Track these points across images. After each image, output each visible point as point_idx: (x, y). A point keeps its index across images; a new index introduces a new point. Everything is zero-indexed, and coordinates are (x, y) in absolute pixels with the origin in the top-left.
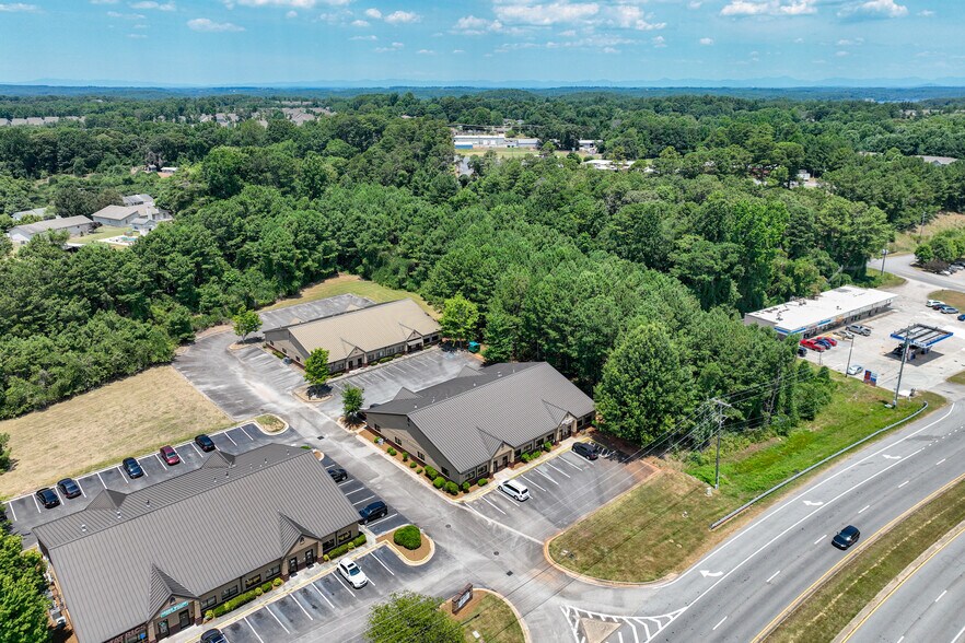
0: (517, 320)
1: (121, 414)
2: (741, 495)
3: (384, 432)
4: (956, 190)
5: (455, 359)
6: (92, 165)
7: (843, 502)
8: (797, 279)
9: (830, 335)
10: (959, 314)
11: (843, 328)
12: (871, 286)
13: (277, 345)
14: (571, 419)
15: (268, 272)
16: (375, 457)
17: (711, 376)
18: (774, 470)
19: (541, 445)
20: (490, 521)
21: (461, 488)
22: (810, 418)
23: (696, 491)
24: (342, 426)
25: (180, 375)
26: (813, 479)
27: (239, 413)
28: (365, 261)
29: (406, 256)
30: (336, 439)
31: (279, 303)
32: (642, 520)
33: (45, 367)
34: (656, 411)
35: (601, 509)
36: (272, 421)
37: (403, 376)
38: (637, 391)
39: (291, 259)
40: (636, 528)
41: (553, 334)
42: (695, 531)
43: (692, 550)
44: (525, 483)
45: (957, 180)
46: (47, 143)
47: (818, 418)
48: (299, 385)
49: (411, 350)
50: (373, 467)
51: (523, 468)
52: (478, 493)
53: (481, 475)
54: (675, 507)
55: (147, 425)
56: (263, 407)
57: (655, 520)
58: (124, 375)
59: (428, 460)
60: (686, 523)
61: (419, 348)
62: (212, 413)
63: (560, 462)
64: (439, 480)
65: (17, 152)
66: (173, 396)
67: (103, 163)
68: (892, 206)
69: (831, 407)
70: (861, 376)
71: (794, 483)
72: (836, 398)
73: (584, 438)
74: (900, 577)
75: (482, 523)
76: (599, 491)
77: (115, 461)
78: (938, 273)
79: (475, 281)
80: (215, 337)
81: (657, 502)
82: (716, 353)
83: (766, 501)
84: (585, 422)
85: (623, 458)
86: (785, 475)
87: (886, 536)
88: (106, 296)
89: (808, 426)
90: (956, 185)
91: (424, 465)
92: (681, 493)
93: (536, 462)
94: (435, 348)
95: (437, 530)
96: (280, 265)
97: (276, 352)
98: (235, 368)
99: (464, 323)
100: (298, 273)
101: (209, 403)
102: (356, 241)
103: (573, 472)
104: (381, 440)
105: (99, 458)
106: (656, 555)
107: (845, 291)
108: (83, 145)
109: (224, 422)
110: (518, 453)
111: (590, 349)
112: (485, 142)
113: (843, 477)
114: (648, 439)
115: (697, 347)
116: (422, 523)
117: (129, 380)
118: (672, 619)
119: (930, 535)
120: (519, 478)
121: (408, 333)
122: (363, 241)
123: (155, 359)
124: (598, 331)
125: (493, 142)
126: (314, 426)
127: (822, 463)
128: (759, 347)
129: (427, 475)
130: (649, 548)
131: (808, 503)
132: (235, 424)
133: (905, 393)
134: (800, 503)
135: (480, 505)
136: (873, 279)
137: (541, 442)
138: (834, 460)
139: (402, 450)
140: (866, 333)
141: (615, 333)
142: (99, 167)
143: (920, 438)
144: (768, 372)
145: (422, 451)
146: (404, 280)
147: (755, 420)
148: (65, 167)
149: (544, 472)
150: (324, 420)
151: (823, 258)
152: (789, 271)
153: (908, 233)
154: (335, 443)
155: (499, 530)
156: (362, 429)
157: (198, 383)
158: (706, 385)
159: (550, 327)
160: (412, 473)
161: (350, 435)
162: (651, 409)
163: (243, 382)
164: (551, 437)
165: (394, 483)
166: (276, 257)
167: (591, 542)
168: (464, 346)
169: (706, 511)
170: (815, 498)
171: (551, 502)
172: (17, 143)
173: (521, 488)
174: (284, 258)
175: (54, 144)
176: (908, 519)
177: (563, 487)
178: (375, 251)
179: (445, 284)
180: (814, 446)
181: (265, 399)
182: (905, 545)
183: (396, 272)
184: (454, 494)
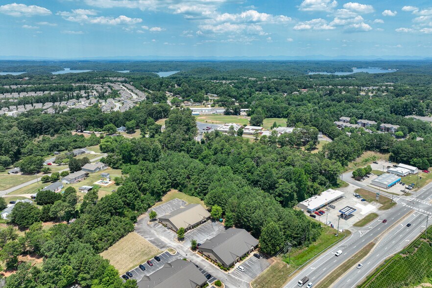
0: (234, 214)
1: (129, 250)
2: (296, 267)
3: (204, 253)
4: (369, 144)
5: (216, 225)
6: (56, 131)
7: (320, 267)
8: (314, 190)
9: (323, 209)
10: (362, 199)
11: (327, 207)
12: (338, 187)
13: (163, 222)
14: (253, 247)
15: (152, 193)
16: (203, 260)
17: (288, 235)
18: (304, 259)
19: (246, 255)
20: (236, 278)
21: (228, 269)
22: (315, 241)
23: (285, 266)
24: (191, 251)
25: (138, 234)
26: (314, 261)
27: (162, 248)
28: (180, 186)
29: (193, 184)
30: (191, 255)
31: (156, 204)
32: (272, 275)
33: (106, 237)
34: (275, 246)
35: (262, 273)
36: (172, 250)
37: (203, 232)
38: (270, 241)
40: (271, 278)
41: (245, 220)
42: (285, 277)
43: (284, 283)
44: (244, 267)
45: (369, 141)
46: (39, 123)
47: (317, 241)
48: (174, 237)
49: (203, 222)
50: (203, 263)
51: (242, 262)
52: (232, 270)
53: (232, 265)
54: (280, 271)
55: (139, 253)
56: (167, 245)
57: (275, 275)
59: (218, 261)
60: (282, 276)
61: (205, 221)
62: (154, 249)
63: (251, 260)
64: (222, 267)
65: (28, 128)
66: (140, 243)
67: (61, 130)
68: (346, 155)
69: (321, 236)
70: (330, 225)
71: (309, 263)
72: (323, 233)
73: (256, 252)
74: (330, 287)
75: (234, 279)
76: (261, 267)
77: (136, 266)
78: (359, 181)
79: (220, 200)
80: (142, 219)
81: (275, 270)
82: (289, 227)
83: (302, 268)
84: (256, 247)
85: (267, 258)
86: (307, 260)
87: (328, 276)
88: (114, 211)
89: (314, 243)
90: (369, 143)
91: (217, 263)
92: (281, 267)
93: (245, 260)
94: (209, 221)
95: (225, 281)
96: (157, 192)
97: (163, 225)
98: (153, 231)
99: (219, 214)
100: (161, 193)
101: (151, 245)
102: (177, 179)
103: (254, 262)
104: (204, 255)
105: (132, 265)
106: (276, 284)
107: (329, 191)
108: (53, 124)
109: (159, 251)
110: (240, 258)
111: (256, 225)
112: (204, 111)
113: (321, 260)
114: (273, 252)
115: (284, 225)
116: (220, 280)
117: (125, 237)
119: (339, 275)
120: (241, 265)
121: (202, 218)
122: (179, 179)
124: (258, 221)
125: (207, 111)
126: (184, 251)
127: (316, 256)
128: (300, 225)
129: (218, 265)
130: (274, 283)
131: (311, 268)
132: (162, 252)
133: (341, 231)
134: (310, 268)
135: (233, 273)
136: (339, 184)
137: (245, 254)
138: (319, 255)
139: (210, 259)
140: (334, 208)
141: (263, 221)
142: (59, 132)
143: (342, 246)
144: (302, 231)
145: (216, 259)
146: (194, 193)
147: (300, 244)
148: (45, 132)
149: (247, 263)
150: (186, 249)
151: (323, 179)
152: (312, 187)
153: (353, 161)
154: (191, 256)
155: (239, 280)
156: (197, 252)
157: (145, 238)
158: (287, 236)
159: (245, 217)
160: (214, 265)
161: (194, 254)
162: (273, 245)
163: (157, 236)
164: (248, 253)
165: (210, 268)
166: (156, 190)
167: (261, 282)
168: (218, 220)
169: (287, 272)
170: (313, 267)
171: (250, 272)
172: (28, 125)
173: (243, 268)
174: (158, 190)
175: (41, 123)
176: (334, 271)
177: (252, 267)
178: (184, 183)
179: (211, 201)
180: (315, 250)
181: (167, 243)
182: (332, 278)
183: (191, 190)
184: (226, 271)
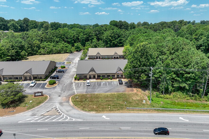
23: (141, 100)
36: (69, 63)
39: (108, 39)
49: (115, 58)
57: (113, 101)
58: (60, 53)
60: (122, 105)
75: (72, 86)
81: (123, 98)
95: (61, 84)
100: (109, 43)
101: (65, 59)
106: (98, 107)
109: (61, 61)
118: (73, 120)
121: (114, 53)
123: (67, 52)
126: (75, 65)
134: (178, 117)
157: (69, 56)
163: (77, 58)
165: (70, 75)
167: (87, 98)
169: (135, 106)
177: (102, 86)
